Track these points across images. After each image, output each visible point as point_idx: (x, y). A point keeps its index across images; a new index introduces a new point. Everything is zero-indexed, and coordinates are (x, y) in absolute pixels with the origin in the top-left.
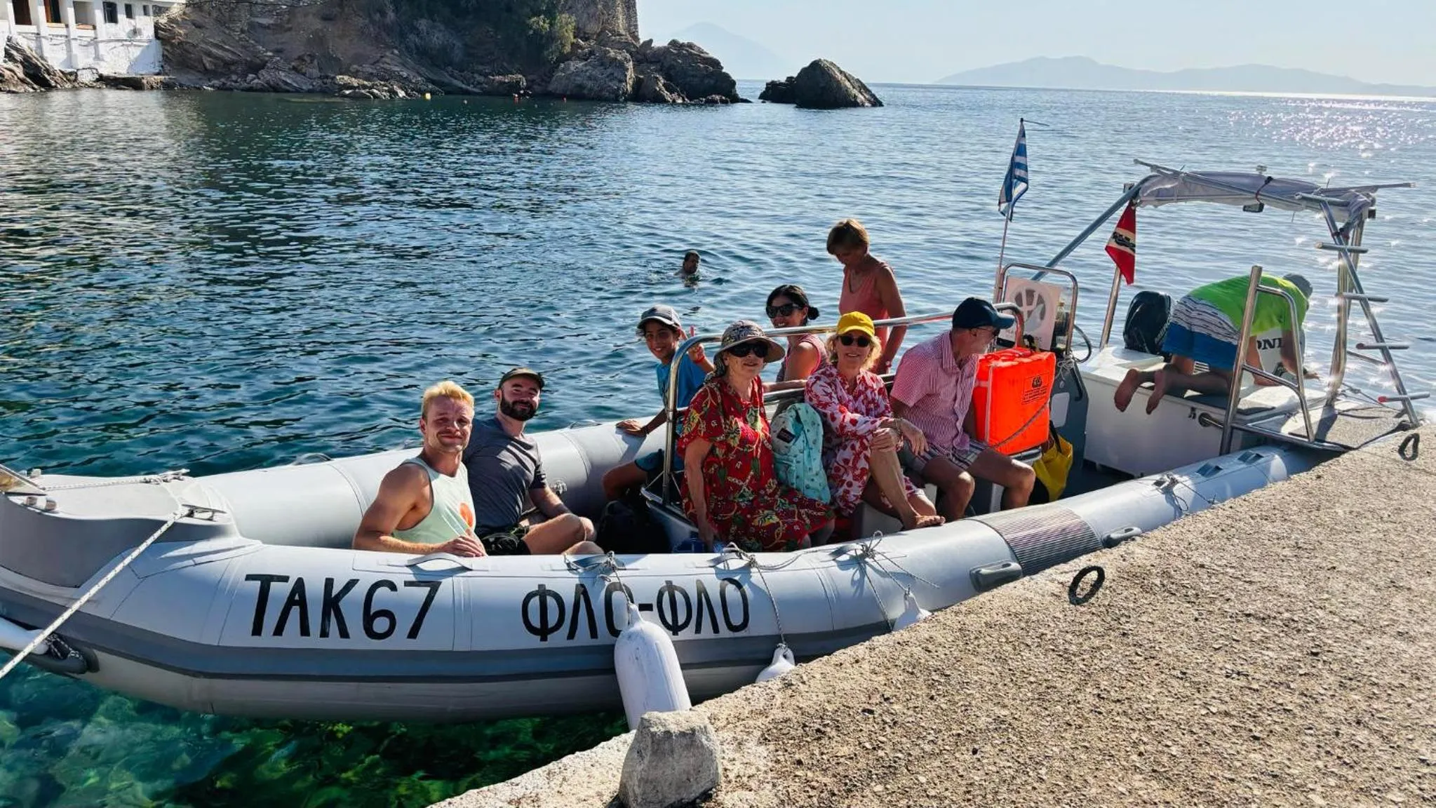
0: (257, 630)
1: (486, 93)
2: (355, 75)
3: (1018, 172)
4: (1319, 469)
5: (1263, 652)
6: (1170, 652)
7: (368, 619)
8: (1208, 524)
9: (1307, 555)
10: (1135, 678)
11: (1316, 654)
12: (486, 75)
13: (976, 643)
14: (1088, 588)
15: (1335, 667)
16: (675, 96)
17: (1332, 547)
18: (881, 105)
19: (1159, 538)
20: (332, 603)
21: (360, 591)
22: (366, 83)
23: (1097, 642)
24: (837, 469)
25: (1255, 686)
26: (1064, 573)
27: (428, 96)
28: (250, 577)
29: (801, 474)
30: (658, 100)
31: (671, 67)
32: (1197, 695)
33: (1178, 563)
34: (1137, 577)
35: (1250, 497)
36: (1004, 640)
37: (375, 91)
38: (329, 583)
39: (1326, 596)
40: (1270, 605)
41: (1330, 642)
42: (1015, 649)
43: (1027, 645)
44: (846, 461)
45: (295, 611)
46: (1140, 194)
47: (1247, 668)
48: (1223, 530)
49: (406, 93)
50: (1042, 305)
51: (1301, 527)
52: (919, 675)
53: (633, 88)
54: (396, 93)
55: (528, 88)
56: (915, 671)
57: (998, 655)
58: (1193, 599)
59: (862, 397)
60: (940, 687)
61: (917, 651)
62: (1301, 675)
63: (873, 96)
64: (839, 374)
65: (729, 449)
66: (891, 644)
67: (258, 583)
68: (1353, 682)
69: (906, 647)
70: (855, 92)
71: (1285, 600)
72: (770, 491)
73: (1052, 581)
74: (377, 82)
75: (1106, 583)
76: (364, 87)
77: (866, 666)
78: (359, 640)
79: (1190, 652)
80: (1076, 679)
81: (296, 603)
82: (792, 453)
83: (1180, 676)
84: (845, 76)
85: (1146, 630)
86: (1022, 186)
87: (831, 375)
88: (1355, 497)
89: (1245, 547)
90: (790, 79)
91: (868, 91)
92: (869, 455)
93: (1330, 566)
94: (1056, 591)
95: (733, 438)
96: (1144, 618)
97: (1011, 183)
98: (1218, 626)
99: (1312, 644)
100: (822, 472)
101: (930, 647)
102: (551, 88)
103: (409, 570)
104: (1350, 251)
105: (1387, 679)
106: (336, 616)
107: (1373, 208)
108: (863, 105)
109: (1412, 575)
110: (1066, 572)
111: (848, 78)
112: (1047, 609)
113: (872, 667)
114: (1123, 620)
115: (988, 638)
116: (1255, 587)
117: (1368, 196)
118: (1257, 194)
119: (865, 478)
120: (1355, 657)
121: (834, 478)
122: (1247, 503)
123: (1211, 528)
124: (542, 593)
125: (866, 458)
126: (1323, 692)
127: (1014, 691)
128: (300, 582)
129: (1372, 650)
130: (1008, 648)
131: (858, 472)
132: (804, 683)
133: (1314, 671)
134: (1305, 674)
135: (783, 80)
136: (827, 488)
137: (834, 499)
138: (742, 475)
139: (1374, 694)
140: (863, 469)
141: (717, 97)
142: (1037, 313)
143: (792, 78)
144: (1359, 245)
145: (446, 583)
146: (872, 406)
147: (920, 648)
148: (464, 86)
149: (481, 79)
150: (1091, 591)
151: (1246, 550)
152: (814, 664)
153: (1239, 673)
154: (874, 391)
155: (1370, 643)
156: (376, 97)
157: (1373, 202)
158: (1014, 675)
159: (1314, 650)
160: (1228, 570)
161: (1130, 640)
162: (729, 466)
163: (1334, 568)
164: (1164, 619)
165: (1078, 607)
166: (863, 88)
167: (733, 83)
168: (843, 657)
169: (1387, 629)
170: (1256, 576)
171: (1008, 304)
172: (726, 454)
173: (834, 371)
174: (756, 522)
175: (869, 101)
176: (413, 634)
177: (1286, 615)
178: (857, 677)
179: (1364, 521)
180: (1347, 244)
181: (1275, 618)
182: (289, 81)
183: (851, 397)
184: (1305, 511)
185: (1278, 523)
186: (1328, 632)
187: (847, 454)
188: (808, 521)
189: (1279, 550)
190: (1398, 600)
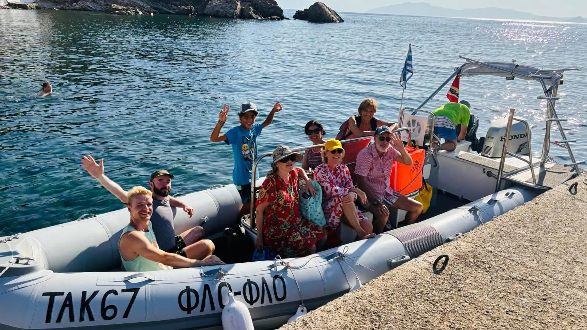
0: (48, 320)
1: (177, 13)
2: (120, 4)
3: (408, 68)
4: (536, 199)
5: (522, 299)
6: (480, 300)
7: (104, 310)
8: (492, 229)
9: (536, 245)
10: (466, 315)
11: (545, 300)
12: (177, 6)
13: (392, 297)
14: (441, 265)
15: (554, 306)
16: (258, 16)
17: (546, 241)
18: (343, 21)
19: (471, 236)
20: (85, 303)
21: (99, 296)
22: (125, 8)
23: (447, 295)
24: (329, 210)
25: (520, 319)
26: (430, 256)
27: (152, 14)
28: (44, 294)
29: (313, 214)
30: (250, 17)
31: (256, 4)
32: (495, 325)
33: (480, 250)
34: (462, 258)
35: (508, 214)
36: (405, 295)
37: (129, 11)
38: (84, 293)
39: (546, 267)
40: (522, 273)
41: (550, 292)
42: (410, 300)
43: (415, 297)
44: (332, 206)
45: (67, 309)
46: (462, 72)
47: (515, 309)
48: (498, 232)
49: (143, 13)
50: (419, 127)
51: (531, 230)
52: (367, 316)
53: (240, 12)
54: (138, 13)
55: (195, 12)
56: (365, 314)
57: (403, 303)
58: (488, 270)
59: (339, 176)
60: (376, 323)
61: (365, 302)
62: (539, 312)
63: (340, 18)
64: (329, 166)
65: (279, 205)
66: (353, 298)
67: (49, 297)
68: (563, 315)
69: (360, 300)
70: (333, 16)
71: (529, 270)
72: (298, 223)
73: (425, 261)
74: (130, 8)
75: (449, 262)
76: (124, 10)
77: (342, 312)
78: (99, 321)
79: (489, 299)
80: (439, 317)
81: (67, 306)
82: (308, 204)
83: (486, 313)
84: (329, 9)
85: (469, 288)
86: (410, 74)
87: (325, 167)
88: (553, 214)
89: (509, 241)
90: (305, 10)
91: (338, 16)
92: (342, 205)
93: (546, 251)
94: (427, 267)
95: (281, 201)
96: (467, 281)
97: (405, 72)
98: (501, 284)
99: (542, 294)
100: (322, 212)
101: (372, 300)
102: (205, 12)
103: (124, 283)
104: (552, 99)
105: (578, 313)
106: (87, 310)
107: (561, 80)
108: (336, 22)
109: (582, 255)
110: (431, 256)
111: (330, 10)
112: (423, 277)
113: (345, 312)
114: (458, 282)
115: (398, 294)
116: (515, 263)
117: (560, 74)
118: (512, 72)
119: (341, 215)
120: (562, 301)
121: (327, 213)
122: (507, 218)
123: (493, 231)
124: (188, 290)
125: (341, 206)
126: (550, 321)
127: (411, 324)
128: (70, 294)
129: (569, 297)
130: (407, 299)
131: (337, 212)
132: (313, 322)
133: (545, 309)
134: (542, 311)
135: (303, 10)
136: (324, 219)
137: (327, 224)
138: (285, 216)
139: (573, 321)
140: (340, 211)
141: (275, 17)
142: (417, 130)
143: (306, 9)
144: (556, 96)
145: (142, 289)
146: (344, 179)
147: (366, 300)
148: (168, 10)
149: (175, 7)
150: (443, 266)
151: (509, 242)
152: (318, 311)
153: (512, 312)
154: (344, 172)
155: (568, 292)
156: (129, 14)
157: (562, 76)
158: (410, 315)
159: (544, 298)
160: (502, 254)
161: (462, 293)
162: (279, 213)
163: (548, 252)
164: (476, 281)
165: (437, 275)
166: (336, 14)
167: (282, 11)
168: (331, 306)
169: (575, 285)
170: (515, 257)
171: (404, 128)
172: (277, 208)
173: (326, 165)
174: (291, 239)
175: (339, 20)
176: (126, 315)
177: (530, 278)
178: (338, 318)
179: (558, 227)
180: (551, 96)
181: (525, 280)
182: (91, 6)
183: (334, 176)
184: (532, 221)
185: (521, 228)
186: (549, 287)
187: (332, 203)
188: (315, 236)
189: (523, 243)
190: (577, 269)
